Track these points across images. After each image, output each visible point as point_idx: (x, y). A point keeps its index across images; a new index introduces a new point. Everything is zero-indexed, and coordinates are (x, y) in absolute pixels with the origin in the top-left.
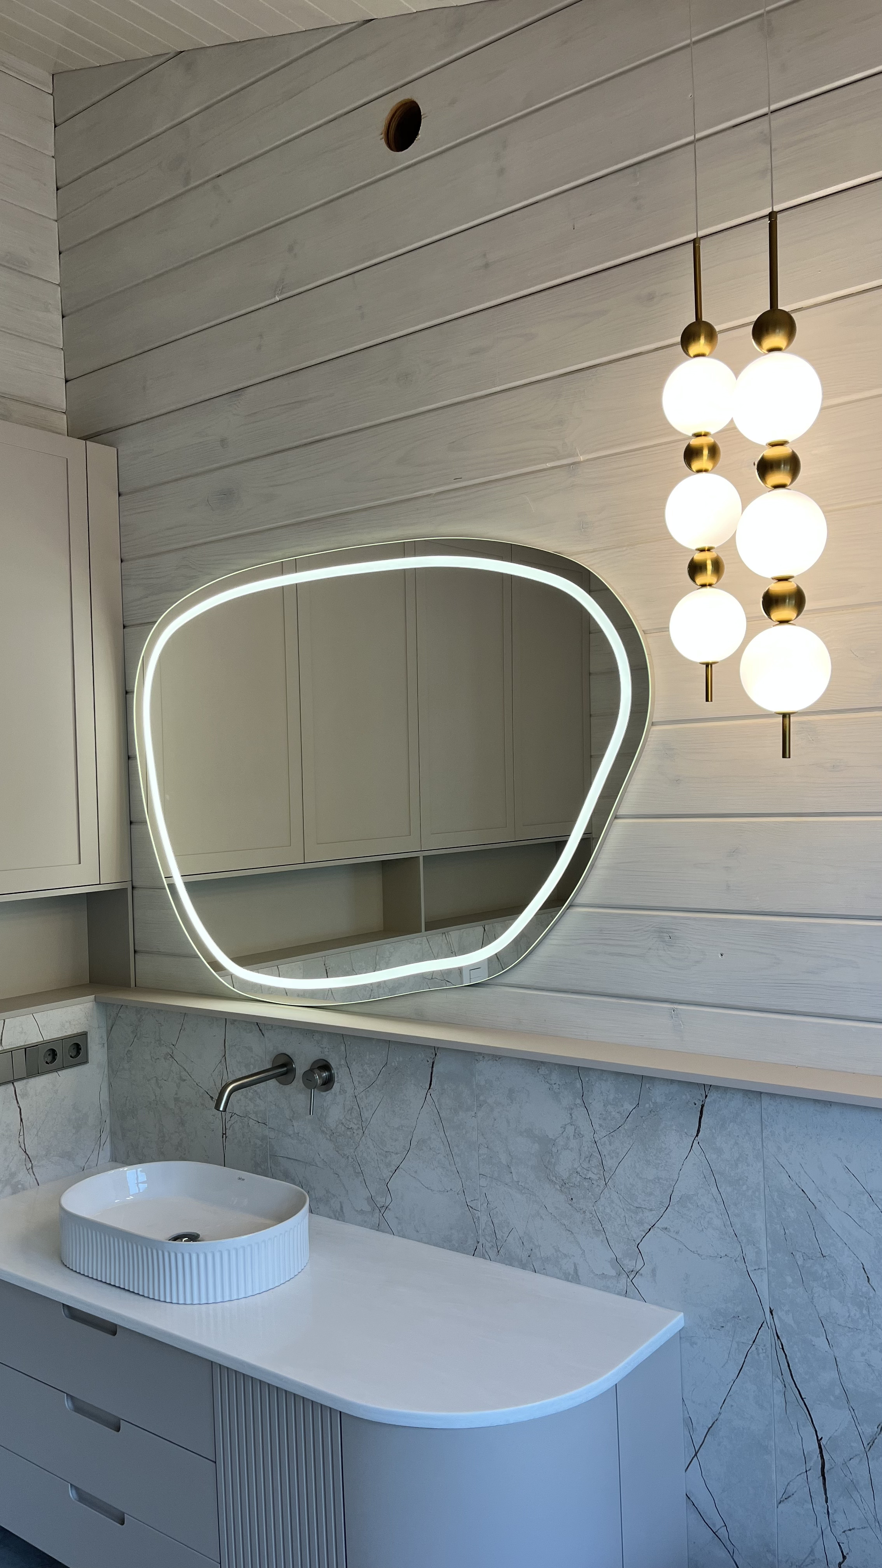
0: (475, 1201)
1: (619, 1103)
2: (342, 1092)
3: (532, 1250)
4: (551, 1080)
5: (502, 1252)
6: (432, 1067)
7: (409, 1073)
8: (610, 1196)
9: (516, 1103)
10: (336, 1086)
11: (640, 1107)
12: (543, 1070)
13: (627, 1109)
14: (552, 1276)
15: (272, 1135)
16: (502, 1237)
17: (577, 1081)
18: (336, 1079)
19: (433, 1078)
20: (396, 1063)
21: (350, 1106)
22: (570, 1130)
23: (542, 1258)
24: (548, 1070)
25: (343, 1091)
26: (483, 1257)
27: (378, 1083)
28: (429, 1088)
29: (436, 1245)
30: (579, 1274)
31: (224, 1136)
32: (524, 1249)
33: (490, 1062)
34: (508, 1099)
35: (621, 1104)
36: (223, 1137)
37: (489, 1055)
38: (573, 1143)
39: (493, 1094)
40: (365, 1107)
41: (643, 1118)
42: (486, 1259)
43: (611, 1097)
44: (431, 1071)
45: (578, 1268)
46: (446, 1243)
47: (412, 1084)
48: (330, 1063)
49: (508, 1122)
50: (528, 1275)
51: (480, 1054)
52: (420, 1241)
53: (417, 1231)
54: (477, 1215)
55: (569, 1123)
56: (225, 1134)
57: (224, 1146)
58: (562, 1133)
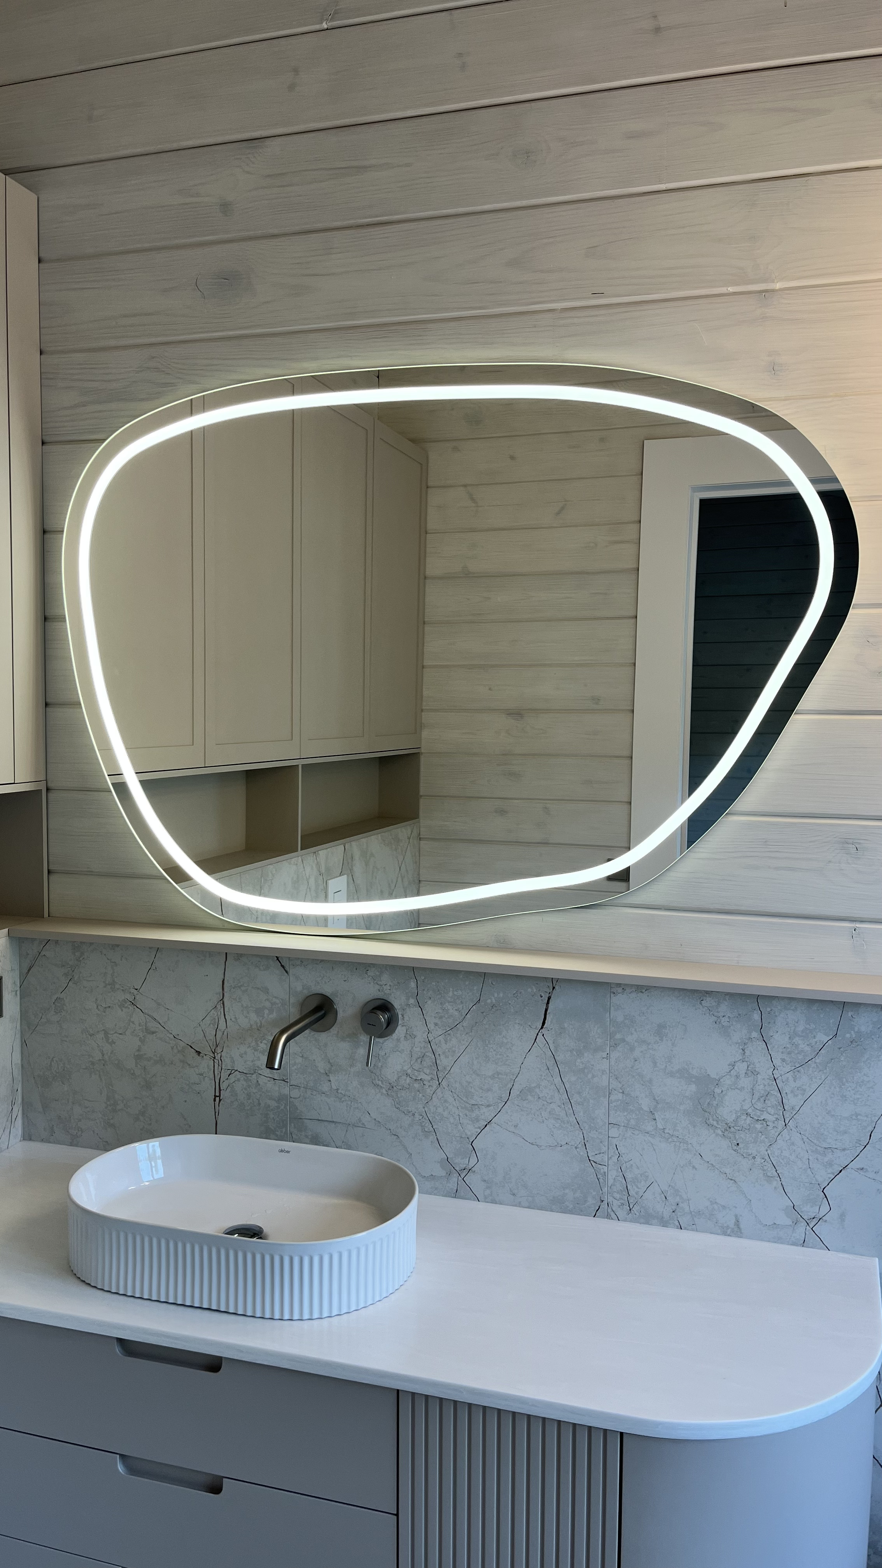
0: (602, 1155)
1: (810, 1034)
2: (408, 1036)
3: (678, 1204)
4: (718, 1012)
5: (635, 1209)
6: (548, 1003)
7: (512, 1010)
8: (790, 1137)
9: (667, 1040)
10: (400, 1031)
11: (839, 1038)
12: (708, 1002)
13: (820, 1041)
14: (705, 1232)
15: (295, 1093)
16: (637, 1193)
17: (755, 1012)
18: (400, 1022)
19: (547, 1016)
20: (493, 1000)
21: (419, 1054)
22: (742, 1067)
23: (691, 1212)
24: (715, 1002)
25: (410, 1036)
26: (608, 1217)
27: (465, 1024)
28: (542, 1028)
29: (541, 1208)
30: (742, 1226)
31: (217, 1099)
32: (667, 1204)
33: (634, 995)
34: (655, 1036)
35: (812, 1036)
36: (215, 1100)
37: (632, 986)
38: (745, 1082)
39: (636, 1030)
40: (444, 1053)
41: (841, 1049)
42: (612, 1219)
43: (800, 1028)
44: (545, 1007)
45: (740, 1220)
46: (558, 1205)
47: (516, 1023)
48: (392, 1003)
49: (655, 1063)
50: (672, 1232)
51: (619, 985)
52: (519, 1205)
53: (514, 1194)
54: (602, 1170)
55: (741, 1060)
56: (219, 1096)
57: (217, 1111)
58: (730, 1071)
